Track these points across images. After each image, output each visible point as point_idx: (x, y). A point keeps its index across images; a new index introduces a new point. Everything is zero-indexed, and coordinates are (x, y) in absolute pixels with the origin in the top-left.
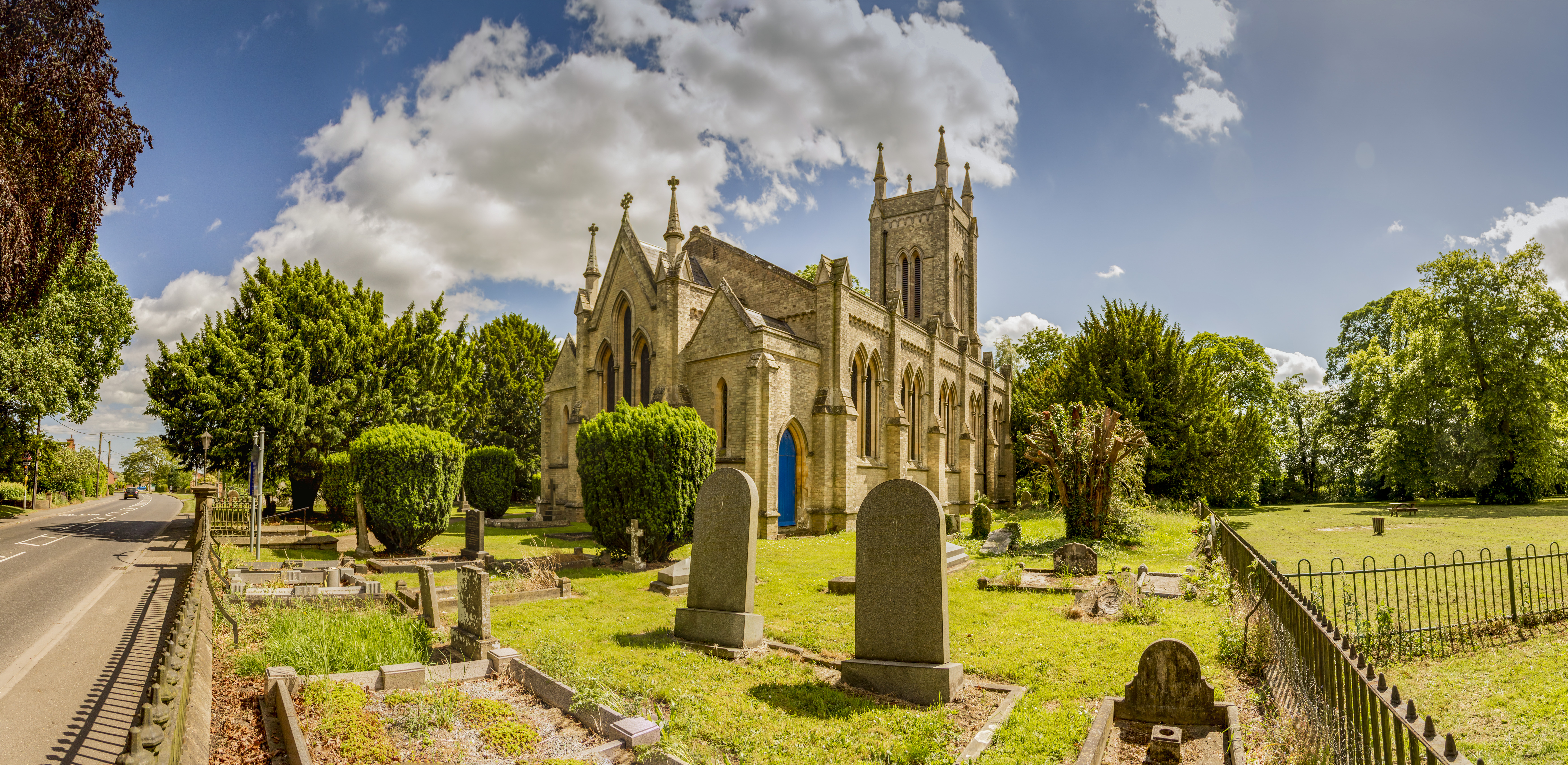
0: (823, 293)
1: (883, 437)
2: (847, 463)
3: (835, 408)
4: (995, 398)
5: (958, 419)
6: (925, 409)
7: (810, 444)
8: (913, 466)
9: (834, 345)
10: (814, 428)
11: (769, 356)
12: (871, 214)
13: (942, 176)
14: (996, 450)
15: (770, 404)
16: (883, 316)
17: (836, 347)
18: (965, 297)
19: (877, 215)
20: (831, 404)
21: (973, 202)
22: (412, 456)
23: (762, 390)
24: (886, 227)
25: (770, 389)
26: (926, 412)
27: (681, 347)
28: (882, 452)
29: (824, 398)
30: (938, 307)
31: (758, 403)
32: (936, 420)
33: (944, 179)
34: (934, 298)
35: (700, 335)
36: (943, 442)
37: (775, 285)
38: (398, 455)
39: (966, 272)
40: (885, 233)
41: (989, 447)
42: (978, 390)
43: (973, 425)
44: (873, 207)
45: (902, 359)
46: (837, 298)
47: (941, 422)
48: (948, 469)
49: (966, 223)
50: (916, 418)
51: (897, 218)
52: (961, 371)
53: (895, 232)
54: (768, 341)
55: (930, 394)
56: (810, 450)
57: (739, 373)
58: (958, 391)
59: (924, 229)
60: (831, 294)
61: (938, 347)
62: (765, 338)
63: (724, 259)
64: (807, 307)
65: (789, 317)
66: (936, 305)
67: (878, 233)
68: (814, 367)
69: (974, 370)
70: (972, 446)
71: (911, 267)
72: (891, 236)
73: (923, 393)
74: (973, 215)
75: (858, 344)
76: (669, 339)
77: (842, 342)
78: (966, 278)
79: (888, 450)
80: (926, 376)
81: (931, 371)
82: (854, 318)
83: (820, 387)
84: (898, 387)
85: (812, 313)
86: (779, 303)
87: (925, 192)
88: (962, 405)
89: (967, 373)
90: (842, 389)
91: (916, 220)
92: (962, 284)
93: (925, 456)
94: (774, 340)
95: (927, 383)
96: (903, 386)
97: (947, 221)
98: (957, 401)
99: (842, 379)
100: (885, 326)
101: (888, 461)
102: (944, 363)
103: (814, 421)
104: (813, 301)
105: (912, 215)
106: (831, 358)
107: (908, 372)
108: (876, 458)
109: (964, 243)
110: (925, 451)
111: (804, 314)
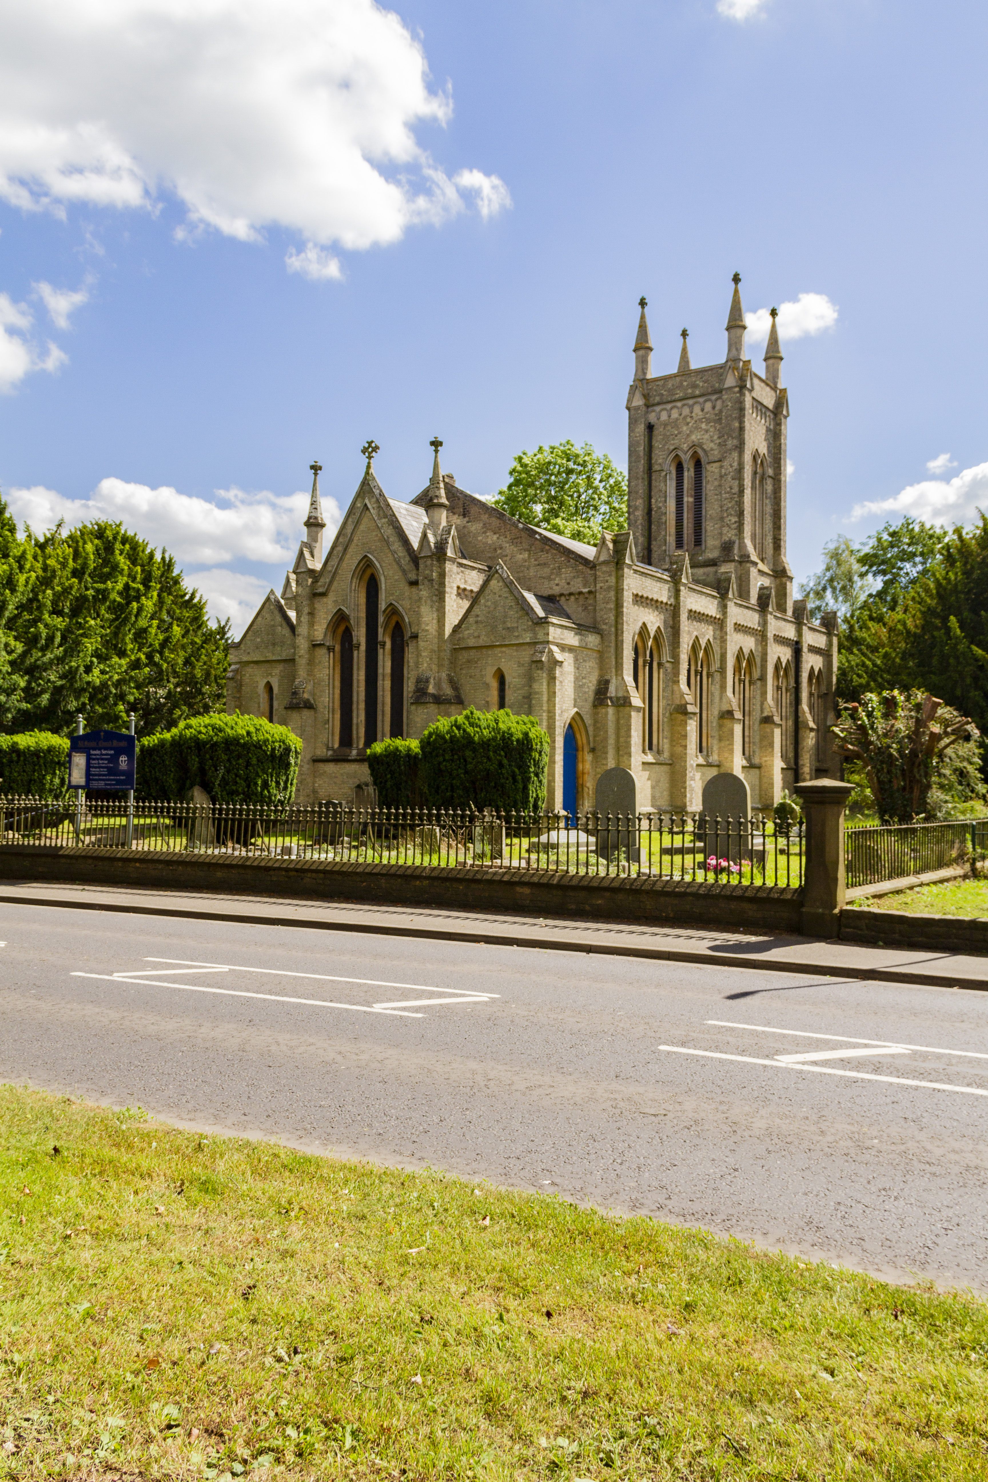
0: (604, 572)
1: (666, 728)
2: (633, 759)
3: (618, 698)
4: (812, 662)
5: (758, 697)
6: (715, 689)
7: (591, 739)
8: (701, 760)
9: (617, 629)
10: (596, 722)
11: (554, 648)
12: (629, 400)
13: (735, 344)
14: (813, 734)
15: (557, 699)
16: (667, 586)
17: (618, 632)
18: (769, 509)
19: (638, 401)
20: (613, 695)
21: (782, 366)
22: (273, 749)
23: (548, 684)
24: (652, 418)
25: (557, 683)
26: (717, 694)
27: (448, 630)
28: (666, 745)
29: (607, 689)
30: (729, 534)
31: (545, 698)
32: (730, 702)
33: (738, 350)
34: (722, 519)
35: (471, 620)
36: (738, 729)
37: (544, 557)
38: (261, 748)
39: (770, 472)
40: (650, 428)
41: (802, 732)
42: (785, 654)
43: (778, 702)
44: (633, 389)
45: (689, 632)
46: (620, 578)
47: (735, 706)
48: (745, 763)
49: (768, 399)
50: (704, 701)
51: (669, 406)
52: (761, 635)
53: (666, 425)
54: (554, 633)
55: (722, 670)
56: (592, 745)
57: (520, 665)
58: (758, 660)
59: (708, 421)
60: (614, 574)
61: (732, 609)
62: (551, 629)
63: (477, 519)
64: (585, 586)
65: (562, 595)
66: (725, 530)
67: (641, 428)
68: (595, 655)
69: (780, 629)
70: (777, 732)
71: (688, 475)
72: (658, 432)
73: (712, 669)
74: (781, 385)
75: (640, 624)
76: (435, 621)
77: (625, 627)
78: (769, 481)
79: (673, 742)
80: (716, 648)
81: (723, 641)
82: (637, 595)
83: (601, 676)
84: (684, 667)
85: (590, 592)
86: (549, 579)
87: (711, 369)
88: (763, 678)
89: (770, 635)
90: (626, 677)
91: (697, 409)
92: (763, 492)
93: (715, 748)
94: (559, 631)
95: (717, 657)
96: (689, 665)
97: (742, 410)
98: (756, 674)
99: (625, 666)
100: (669, 599)
101: (672, 755)
102: (739, 628)
103: (595, 715)
104: (592, 579)
105: (691, 402)
106: (613, 645)
107: (695, 647)
108: (659, 752)
109: (768, 430)
110: (715, 742)
111: (580, 593)
